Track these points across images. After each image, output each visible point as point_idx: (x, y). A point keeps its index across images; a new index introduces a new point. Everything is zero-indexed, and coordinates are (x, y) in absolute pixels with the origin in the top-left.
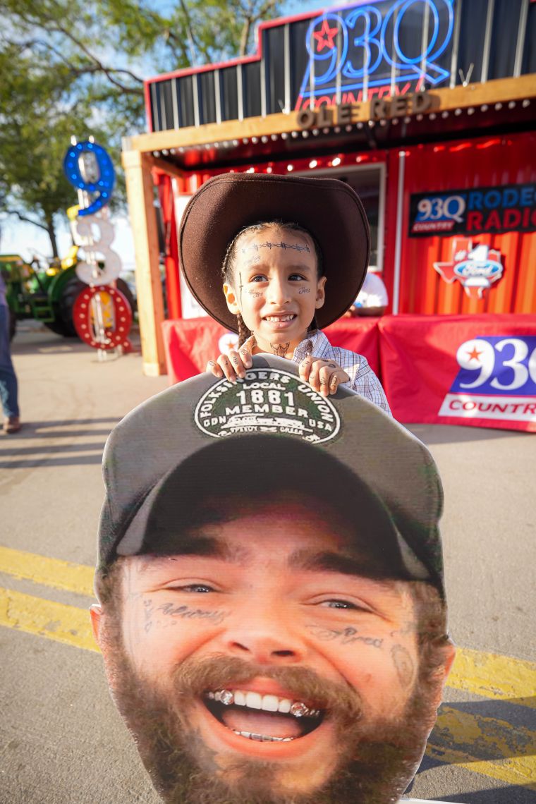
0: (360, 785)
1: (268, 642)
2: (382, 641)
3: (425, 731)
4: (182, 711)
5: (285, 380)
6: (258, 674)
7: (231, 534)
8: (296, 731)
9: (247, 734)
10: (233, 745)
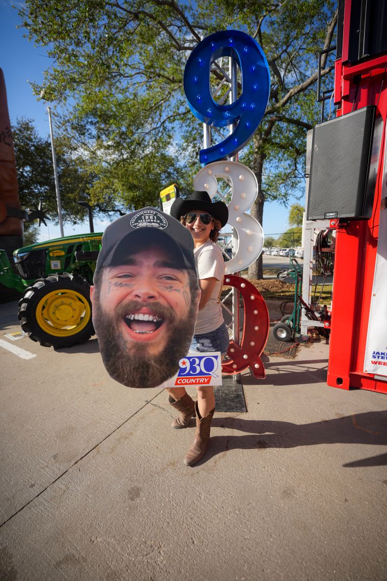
0: (175, 349)
1: (147, 293)
2: (180, 290)
3: (194, 323)
4: (117, 325)
5: (154, 213)
6: (143, 306)
7: (138, 257)
8: (154, 328)
9: (138, 331)
10: (133, 337)
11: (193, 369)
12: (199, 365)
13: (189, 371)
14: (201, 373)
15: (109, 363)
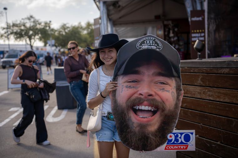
0: (165, 127)
1: (147, 93)
2: (169, 91)
5: (153, 39)
6: (145, 101)
9: (141, 117)
10: (138, 120)
11: (177, 140)
12: (180, 138)
13: (174, 141)
14: (182, 143)
15: (123, 136)
